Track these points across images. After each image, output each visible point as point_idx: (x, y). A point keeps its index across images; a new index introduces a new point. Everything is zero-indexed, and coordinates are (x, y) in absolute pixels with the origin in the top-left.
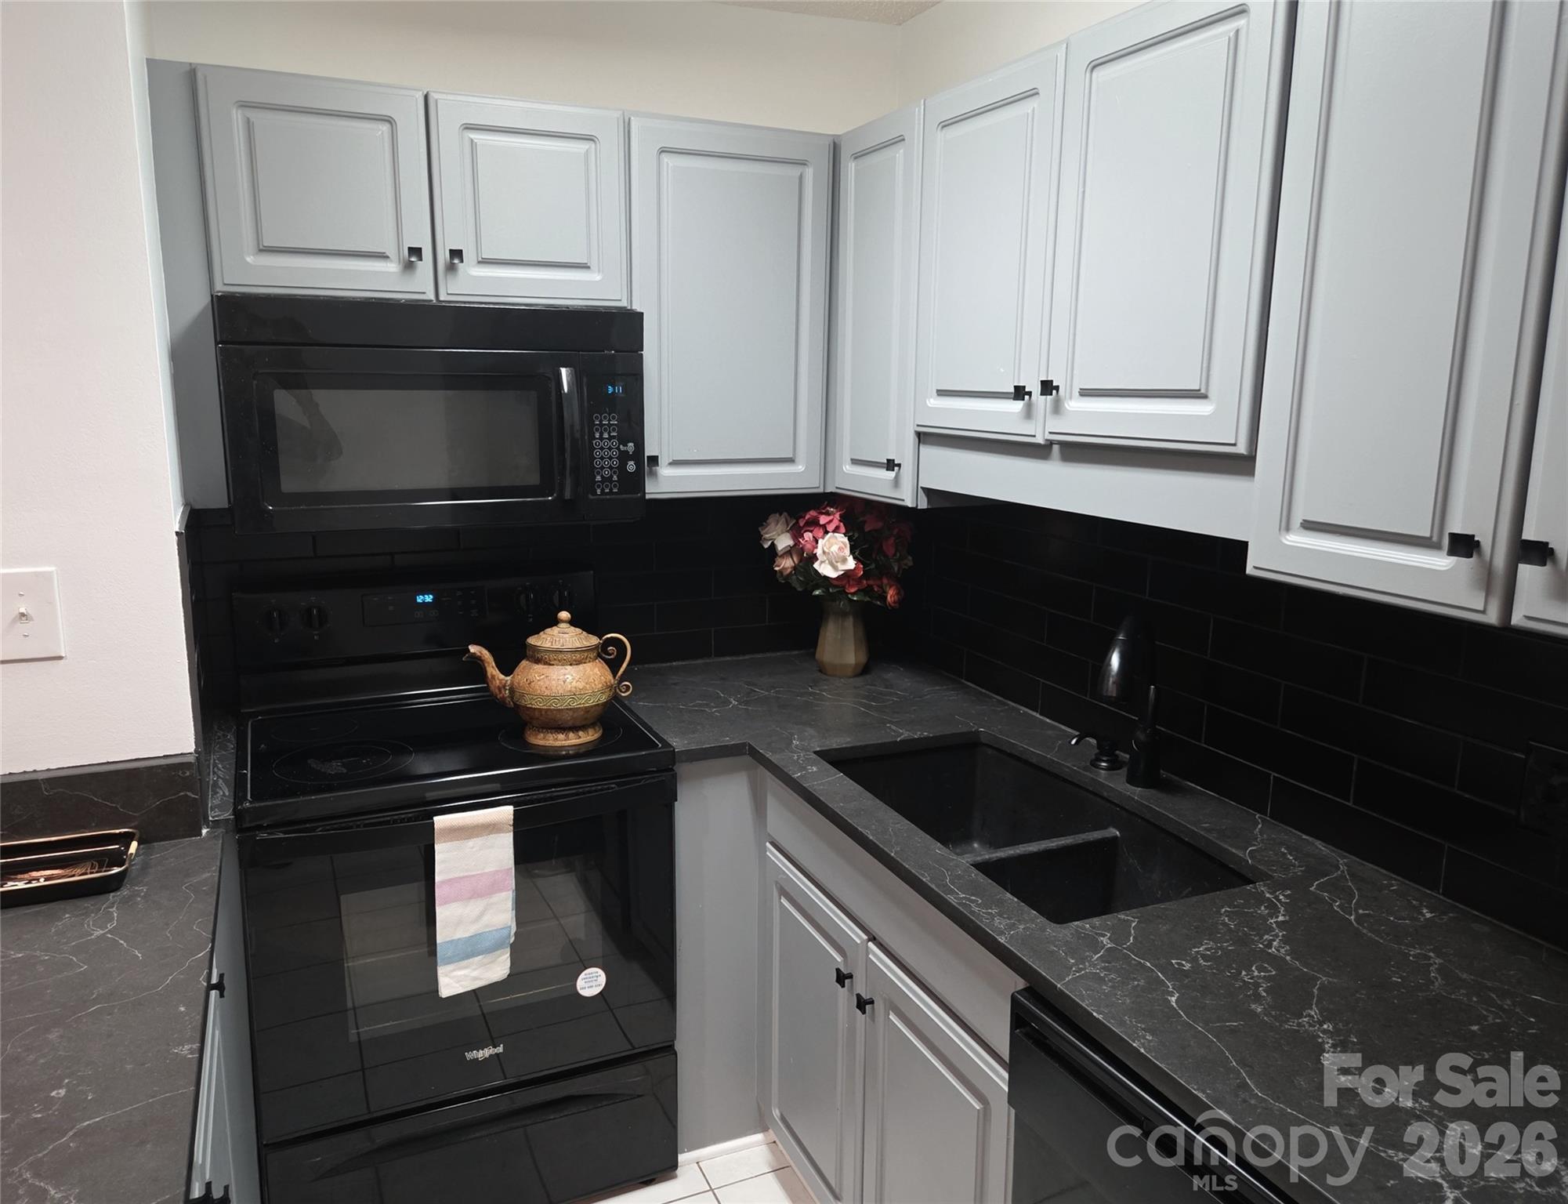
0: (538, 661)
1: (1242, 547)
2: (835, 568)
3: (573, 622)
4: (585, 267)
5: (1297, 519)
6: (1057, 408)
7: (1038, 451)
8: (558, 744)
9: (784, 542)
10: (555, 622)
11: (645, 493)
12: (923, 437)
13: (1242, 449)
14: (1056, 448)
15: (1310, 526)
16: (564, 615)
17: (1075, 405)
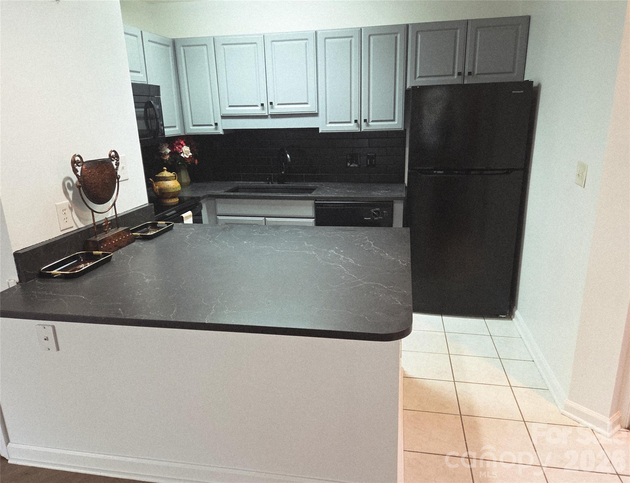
0: (167, 180)
1: (318, 129)
2: (187, 155)
3: (167, 171)
4: (139, 72)
5: (328, 122)
6: (272, 108)
7: (265, 117)
8: (175, 201)
9: (168, 151)
10: (163, 170)
11: (165, 136)
12: (223, 117)
13: (317, 112)
14: (269, 116)
15: (330, 123)
16: (165, 168)
17: (276, 107)
